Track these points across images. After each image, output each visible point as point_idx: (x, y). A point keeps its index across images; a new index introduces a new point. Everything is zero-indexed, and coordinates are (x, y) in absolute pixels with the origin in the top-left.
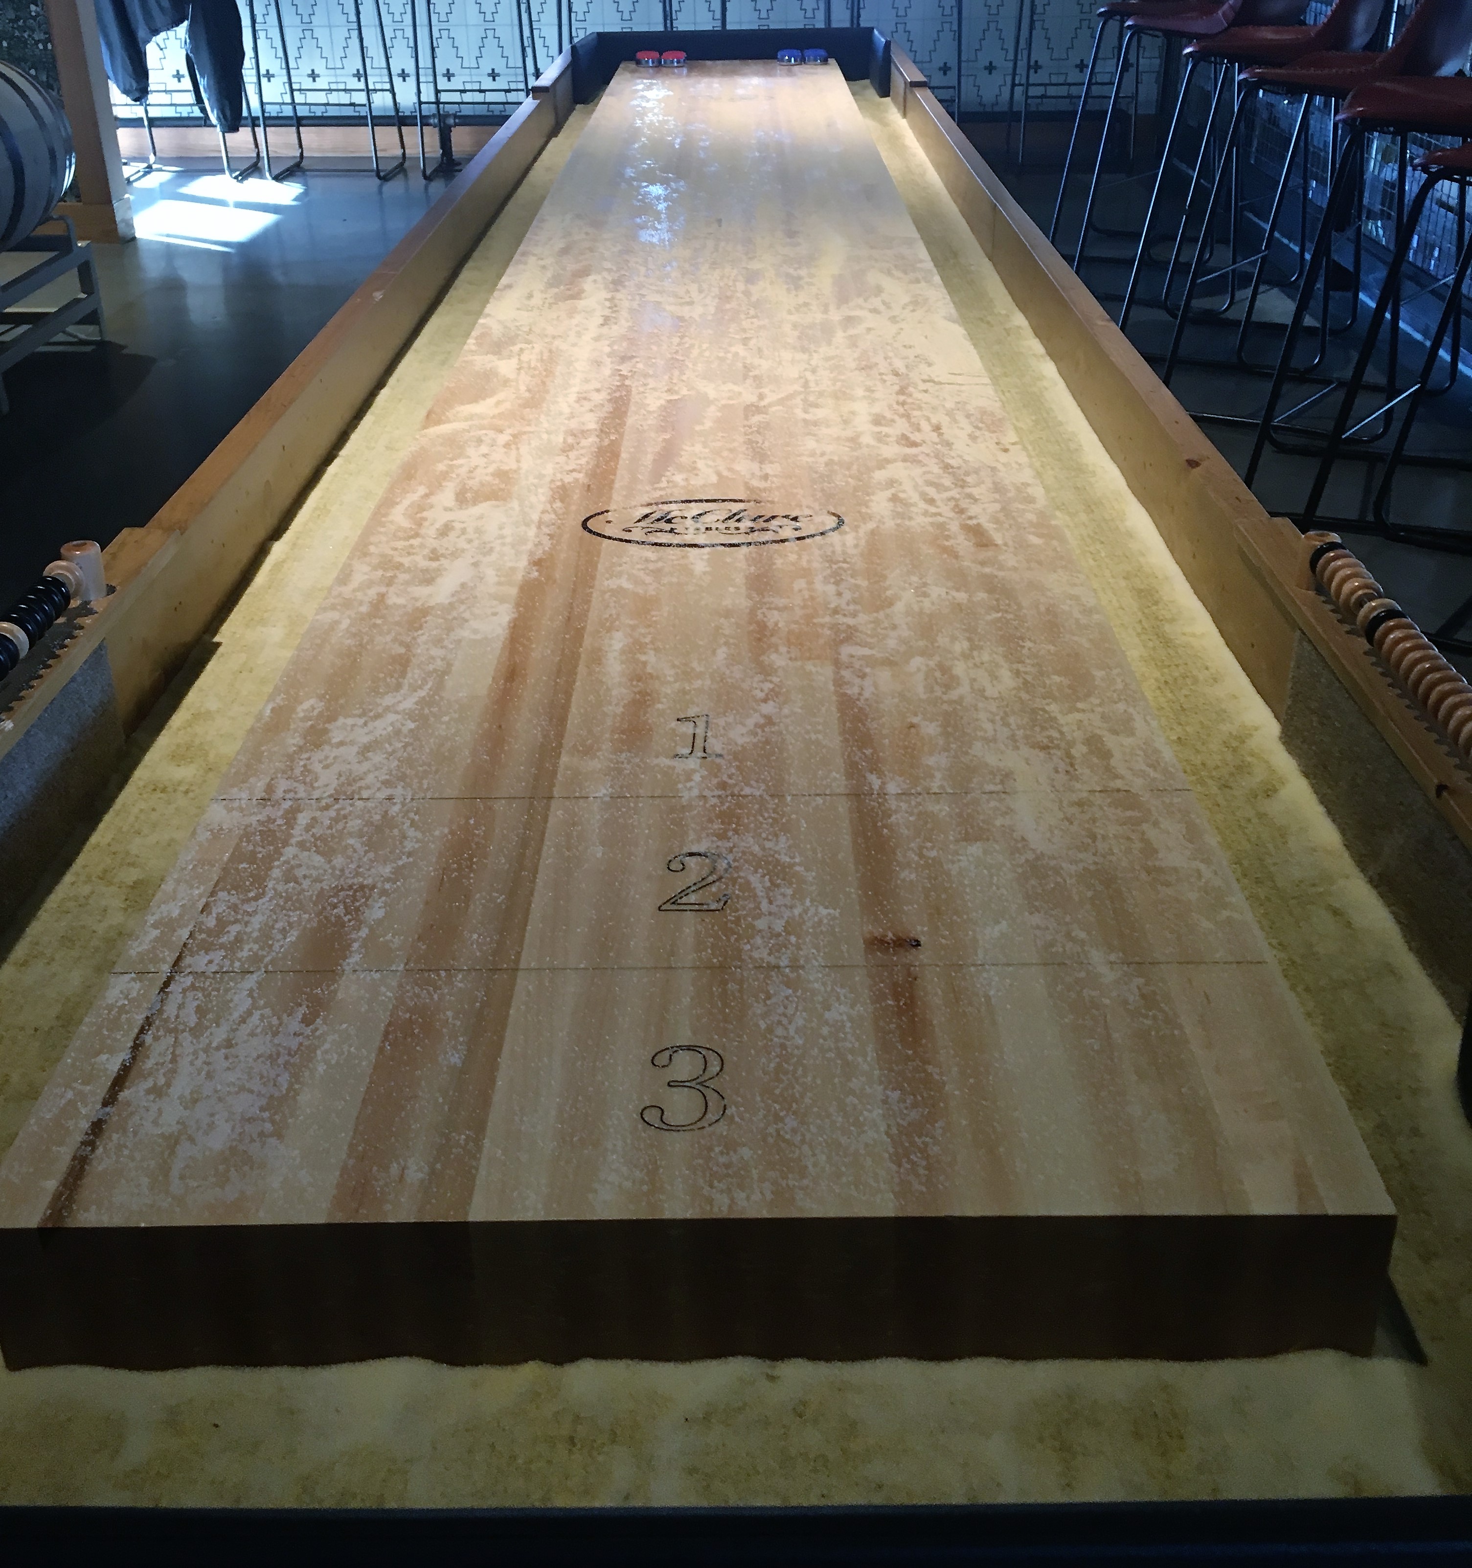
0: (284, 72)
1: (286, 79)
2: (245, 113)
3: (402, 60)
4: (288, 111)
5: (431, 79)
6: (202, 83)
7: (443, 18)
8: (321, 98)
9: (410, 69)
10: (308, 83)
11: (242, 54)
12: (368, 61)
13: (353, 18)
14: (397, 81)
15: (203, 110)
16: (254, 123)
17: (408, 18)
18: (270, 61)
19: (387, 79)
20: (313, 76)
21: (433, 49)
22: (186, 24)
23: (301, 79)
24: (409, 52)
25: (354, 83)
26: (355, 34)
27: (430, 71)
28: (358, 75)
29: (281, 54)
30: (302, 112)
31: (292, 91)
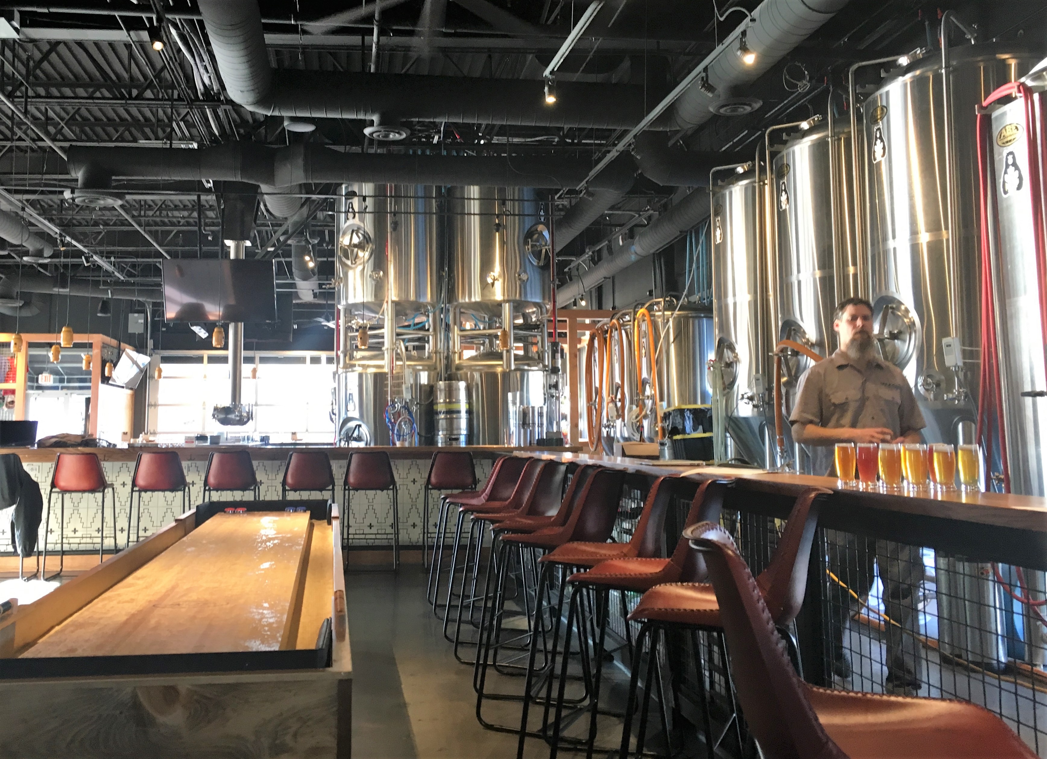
0: (60, 530)
1: (60, 533)
2: (35, 549)
3: (122, 522)
4: (58, 547)
5: (136, 532)
6: (17, 533)
7: (146, 503)
8: (77, 541)
9: (126, 527)
10: (72, 534)
11: (40, 520)
12: (105, 524)
13: (100, 504)
14: (118, 533)
15: (15, 547)
16: (40, 553)
17: (128, 504)
18: (54, 524)
19: (113, 532)
20: (75, 531)
21: (139, 518)
22: (14, 507)
23: (68, 532)
24: (127, 519)
25: (96, 534)
26: (100, 511)
27: (136, 528)
28: (98, 531)
29: (60, 520)
30: (66, 547)
31: (62, 538)
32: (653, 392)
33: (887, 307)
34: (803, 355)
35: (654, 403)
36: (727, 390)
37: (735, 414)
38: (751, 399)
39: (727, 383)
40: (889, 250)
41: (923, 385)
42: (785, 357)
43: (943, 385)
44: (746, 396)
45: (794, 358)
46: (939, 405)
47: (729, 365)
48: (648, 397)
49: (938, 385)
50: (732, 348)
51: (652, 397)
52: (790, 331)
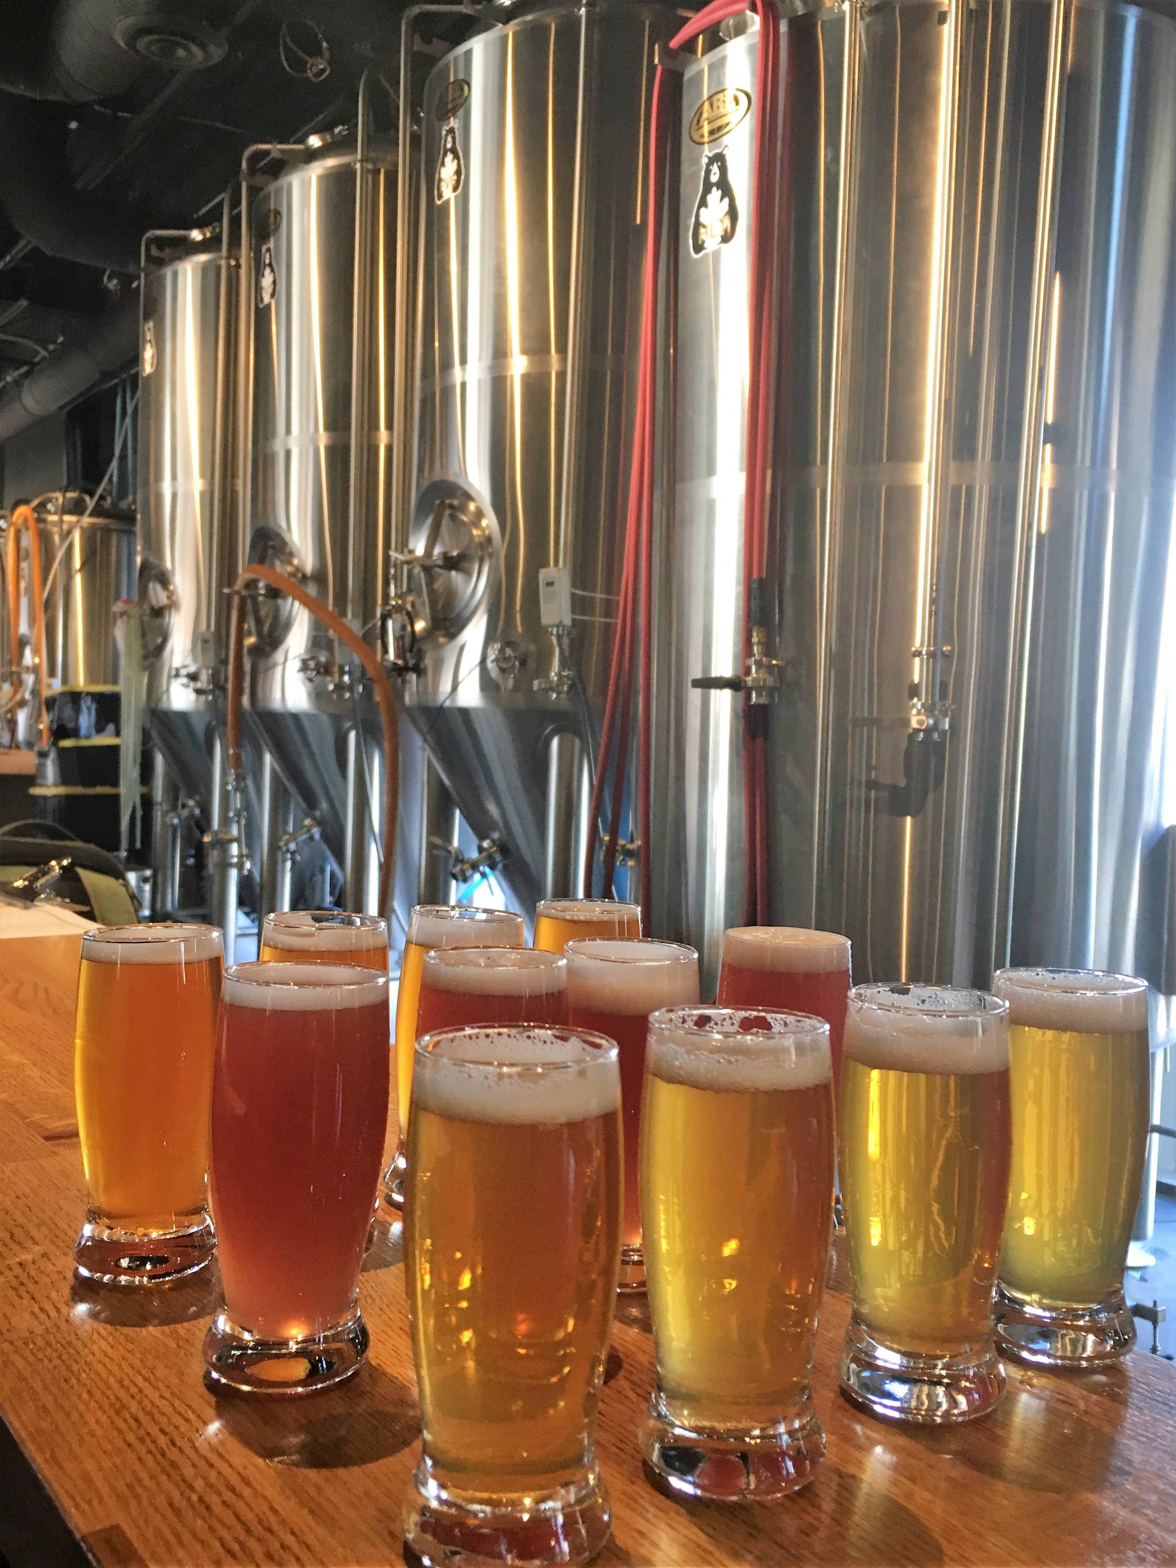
32: (37, 660)
33: (442, 502)
34: (284, 598)
35: (38, 681)
36: (152, 660)
37: (164, 705)
38: (193, 677)
39: (151, 647)
40: (453, 387)
41: (496, 660)
42: (254, 598)
43: (531, 664)
44: (183, 672)
45: (270, 602)
46: (520, 701)
47: (158, 613)
48: (28, 668)
49: (523, 663)
50: (164, 579)
51: (36, 669)
52: (265, 548)
